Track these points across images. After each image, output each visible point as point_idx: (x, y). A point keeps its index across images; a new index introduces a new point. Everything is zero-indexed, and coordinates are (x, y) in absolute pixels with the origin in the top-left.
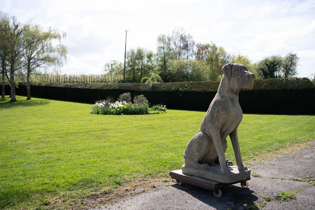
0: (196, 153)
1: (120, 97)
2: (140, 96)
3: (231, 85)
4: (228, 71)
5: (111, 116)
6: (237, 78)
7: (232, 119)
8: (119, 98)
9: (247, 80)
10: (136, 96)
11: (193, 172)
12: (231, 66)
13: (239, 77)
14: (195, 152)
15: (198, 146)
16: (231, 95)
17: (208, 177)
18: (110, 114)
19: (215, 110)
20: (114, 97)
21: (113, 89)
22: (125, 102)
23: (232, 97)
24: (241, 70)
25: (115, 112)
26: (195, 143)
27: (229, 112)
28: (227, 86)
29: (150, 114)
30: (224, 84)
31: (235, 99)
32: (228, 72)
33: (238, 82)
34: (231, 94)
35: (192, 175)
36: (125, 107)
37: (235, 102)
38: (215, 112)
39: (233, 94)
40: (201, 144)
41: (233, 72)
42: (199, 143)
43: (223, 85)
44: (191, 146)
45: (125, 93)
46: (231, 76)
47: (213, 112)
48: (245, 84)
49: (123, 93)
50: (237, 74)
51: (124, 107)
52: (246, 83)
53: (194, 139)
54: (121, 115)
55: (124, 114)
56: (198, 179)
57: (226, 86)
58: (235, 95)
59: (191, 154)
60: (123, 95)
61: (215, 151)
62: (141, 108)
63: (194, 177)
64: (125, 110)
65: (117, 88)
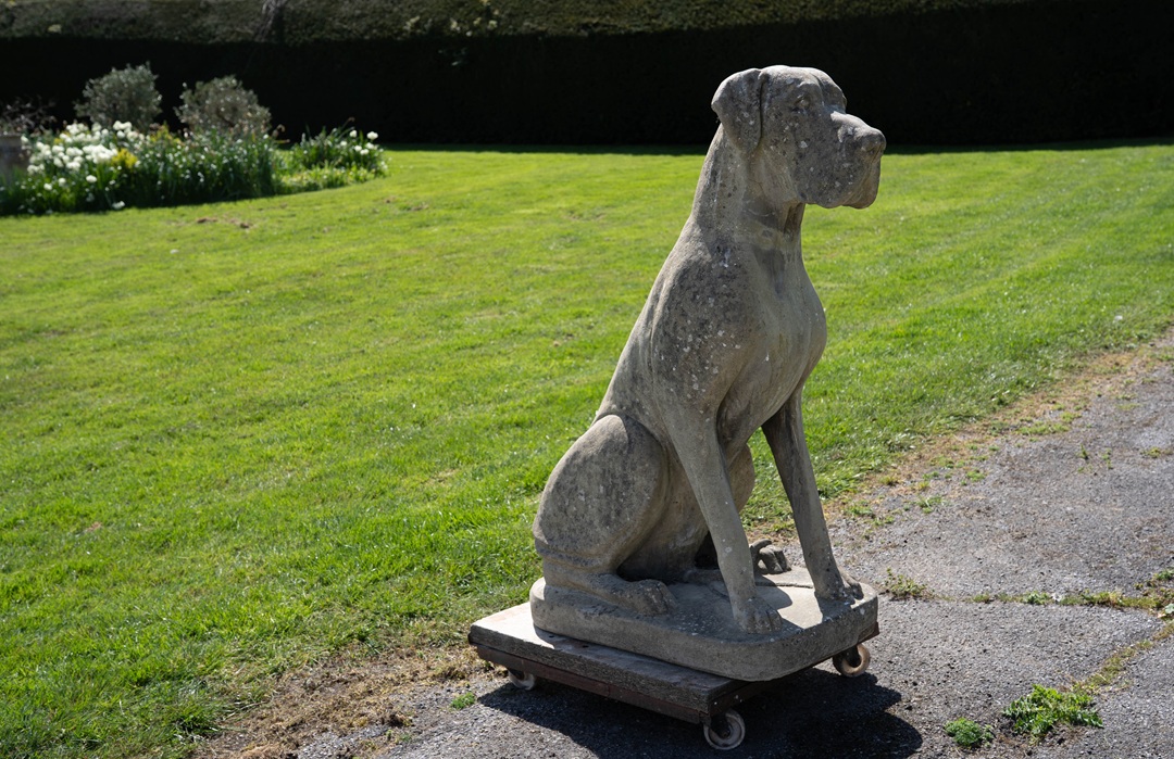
0: (598, 529)
1: (87, 93)
2: (219, 83)
3: (760, 184)
4: (746, 115)
5: (49, 222)
6: (791, 152)
7: (773, 361)
8: (84, 100)
9: (846, 165)
10: (192, 87)
11: (593, 624)
12: (757, 86)
13: (804, 145)
14: (596, 523)
15: (608, 493)
16: (764, 234)
17: (668, 653)
18: (40, 211)
19: (684, 315)
20: (52, 104)
21: (27, 32)
22: (128, 124)
23: (767, 245)
24: (812, 109)
25: (68, 197)
26: (589, 475)
27: (758, 328)
28: (742, 190)
29: (289, 191)
30: (724, 177)
31: (784, 252)
32: (746, 121)
33: (796, 174)
34: (765, 228)
35: (585, 644)
36: (134, 161)
37: (783, 269)
38: (684, 328)
39: (771, 230)
40: (619, 481)
41: (772, 118)
42: (613, 476)
43: (719, 181)
44: (573, 492)
45: (121, 67)
46: (761, 137)
47: (675, 328)
48: (832, 187)
49: (108, 72)
50: (793, 130)
51: (123, 163)
52: (838, 184)
53: (582, 454)
54: (112, 215)
55: (128, 206)
56: (621, 663)
57: (735, 188)
58: (785, 231)
59: (574, 530)
60: (106, 83)
61: (693, 509)
62: (232, 163)
63: (600, 652)
64: (135, 175)
65: (55, 28)
